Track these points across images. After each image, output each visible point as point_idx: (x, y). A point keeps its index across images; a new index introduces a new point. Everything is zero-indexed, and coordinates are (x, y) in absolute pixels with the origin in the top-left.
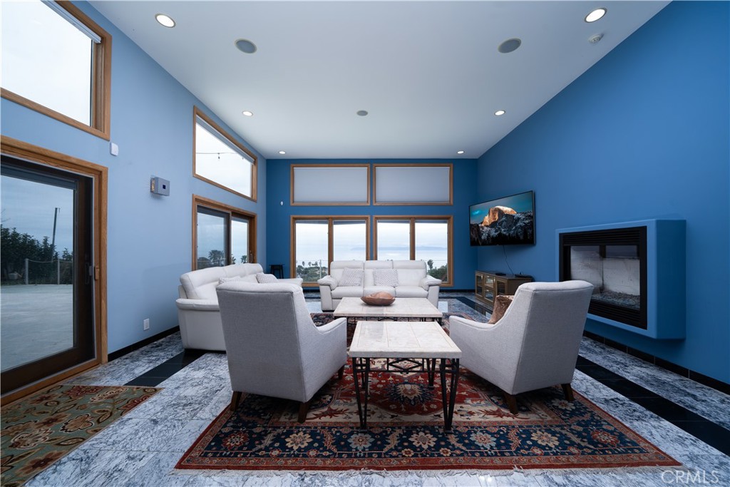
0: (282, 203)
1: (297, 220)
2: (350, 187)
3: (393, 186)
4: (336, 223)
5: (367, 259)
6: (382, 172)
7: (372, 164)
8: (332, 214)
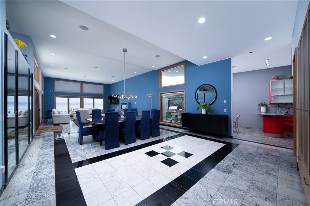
0: (51, 91)
2: (76, 88)
3: (87, 89)
4: (70, 98)
5: (80, 107)
7: (82, 83)
8: (69, 95)
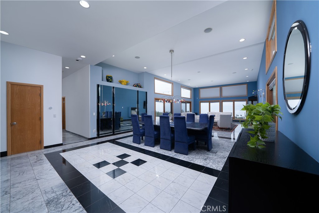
0: (197, 98)
1: (201, 102)
2: (215, 93)
3: (227, 92)
5: (220, 112)
6: (223, 88)
7: (221, 87)
8: (210, 100)
